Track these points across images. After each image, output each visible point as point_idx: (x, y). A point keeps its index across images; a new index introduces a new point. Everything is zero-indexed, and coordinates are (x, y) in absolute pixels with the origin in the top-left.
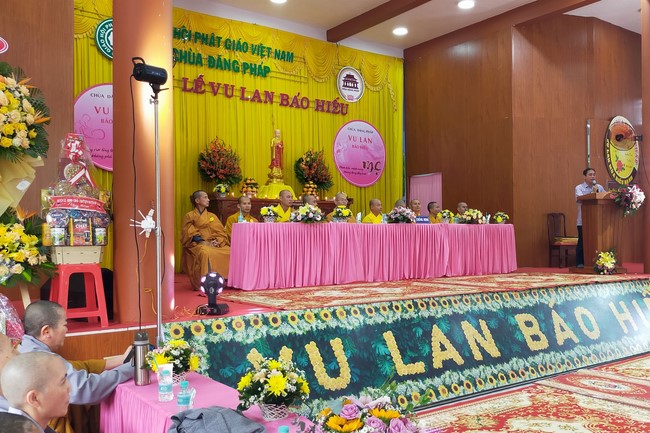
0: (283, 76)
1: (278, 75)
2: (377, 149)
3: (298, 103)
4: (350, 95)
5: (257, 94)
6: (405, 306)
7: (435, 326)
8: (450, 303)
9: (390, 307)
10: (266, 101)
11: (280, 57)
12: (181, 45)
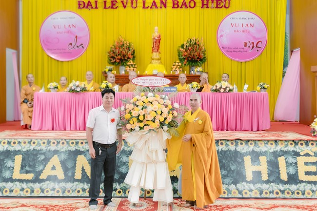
2: (259, 31)
3: (186, 5)
6: (41, 142)
7: (56, 156)
8: (77, 143)
9: (29, 143)
10: (161, 8)
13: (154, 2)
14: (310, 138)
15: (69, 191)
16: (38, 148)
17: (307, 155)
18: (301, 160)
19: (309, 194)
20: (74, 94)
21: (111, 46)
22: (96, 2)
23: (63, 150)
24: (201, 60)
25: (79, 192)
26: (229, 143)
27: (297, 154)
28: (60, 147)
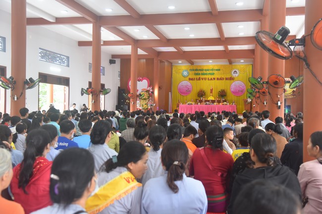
0: (218, 74)
2: (243, 87)
3: (221, 79)
4: (234, 75)
5: (211, 79)
11: (217, 70)
12: (196, 72)
20: (189, 105)
21: (198, 91)
22: (194, 78)
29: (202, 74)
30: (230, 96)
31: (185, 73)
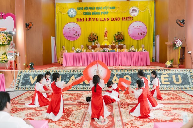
0: (112, 13)
1: (111, 13)
2: (144, 29)
3: (117, 19)
4: (134, 14)
6: (68, 71)
7: (73, 76)
8: (81, 71)
9: (64, 71)
10: (107, 20)
11: (112, 8)
12: (86, 11)
13: (105, 18)
14: (165, 68)
15: (78, 88)
16: (67, 73)
17: (165, 75)
18: (162, 77)
19: (166, 89)
20: (78, 53)
21: (89, 35)
22: (83, 19)
23: (76, 74)
24: (122, 40)
25: (82, 89)
26: (136, 70)
27: (161, 74)
28: (74, 73)
29: (93, 14)
30: (128, 40)
31: (72, 13)
